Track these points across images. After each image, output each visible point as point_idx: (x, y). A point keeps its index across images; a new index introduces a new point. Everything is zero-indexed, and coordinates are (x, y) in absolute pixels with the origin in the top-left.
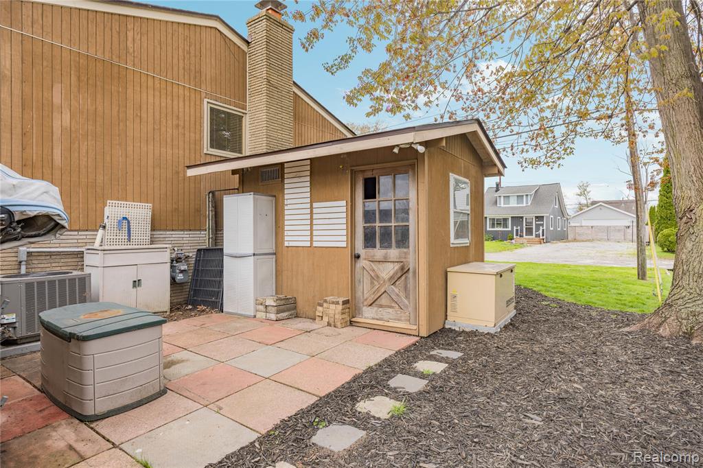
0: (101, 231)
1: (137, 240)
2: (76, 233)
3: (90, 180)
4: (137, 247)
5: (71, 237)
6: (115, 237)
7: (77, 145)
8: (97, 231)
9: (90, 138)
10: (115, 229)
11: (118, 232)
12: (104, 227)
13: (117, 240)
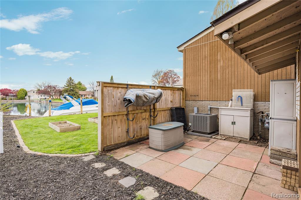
0: (231, 102)
1: (246, 106)
2: (225, 102)
3: (229, 83)
4: (246, 109)
5: (223, 103)
6: (236, 104)
7: (225, 71)
8: (230, 101)
9: (229, 67)
10: (236, 101)
11: (237, 102)
12: (232, 100)
13: (237, 105)
